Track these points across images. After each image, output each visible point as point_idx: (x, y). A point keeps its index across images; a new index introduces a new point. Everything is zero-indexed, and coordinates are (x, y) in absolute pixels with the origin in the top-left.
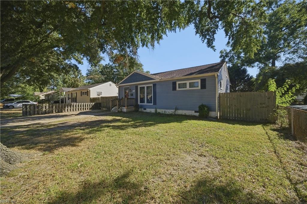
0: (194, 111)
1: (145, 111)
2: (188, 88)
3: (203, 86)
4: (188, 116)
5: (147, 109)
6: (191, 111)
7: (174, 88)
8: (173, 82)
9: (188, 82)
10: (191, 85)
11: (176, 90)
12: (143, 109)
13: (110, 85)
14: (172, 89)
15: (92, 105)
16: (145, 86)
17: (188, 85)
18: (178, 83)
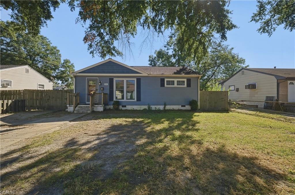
0: (181, 106)
1: (124, 108)
2: (176, 85)
3: (189, 85)
4: (175, 110)
5: (127, 106)
6: (178, 106)
7: (162, 85)
8: (161, 79)
9: (176, 80)
10: (179, 83)
11: (164, 87)
12: (121, 106)
13: (27, 71)
14: (160, 85)
15: (7, 104)
16: (125, 80)
17: (176, 83)
18: (166, 80)
